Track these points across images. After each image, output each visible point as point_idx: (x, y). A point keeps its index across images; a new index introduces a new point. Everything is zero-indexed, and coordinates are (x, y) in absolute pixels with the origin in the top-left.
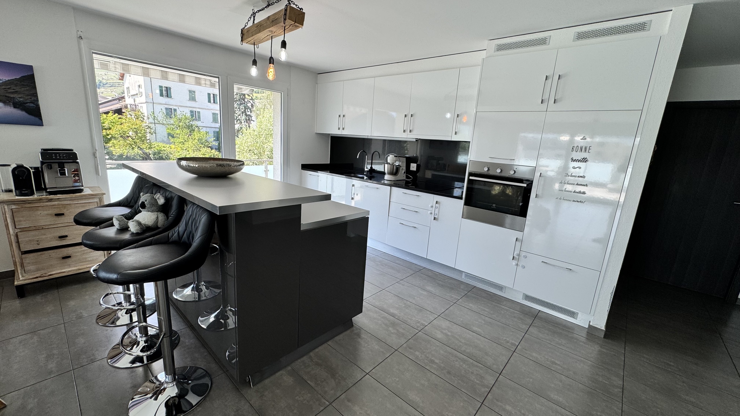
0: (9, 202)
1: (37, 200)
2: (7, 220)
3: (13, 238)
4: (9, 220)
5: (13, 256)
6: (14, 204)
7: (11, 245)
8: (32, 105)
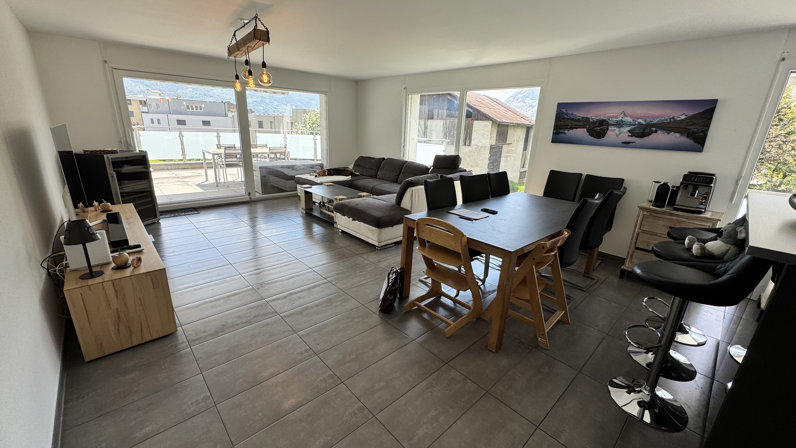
0: (645, 209)
1: (662, 212)
2: (638, 221)
3: (635, 235)
4: (639, 222)
5: (630, 247)
6: (647, 211)
7: (632, 239)
8: (701, 134)
